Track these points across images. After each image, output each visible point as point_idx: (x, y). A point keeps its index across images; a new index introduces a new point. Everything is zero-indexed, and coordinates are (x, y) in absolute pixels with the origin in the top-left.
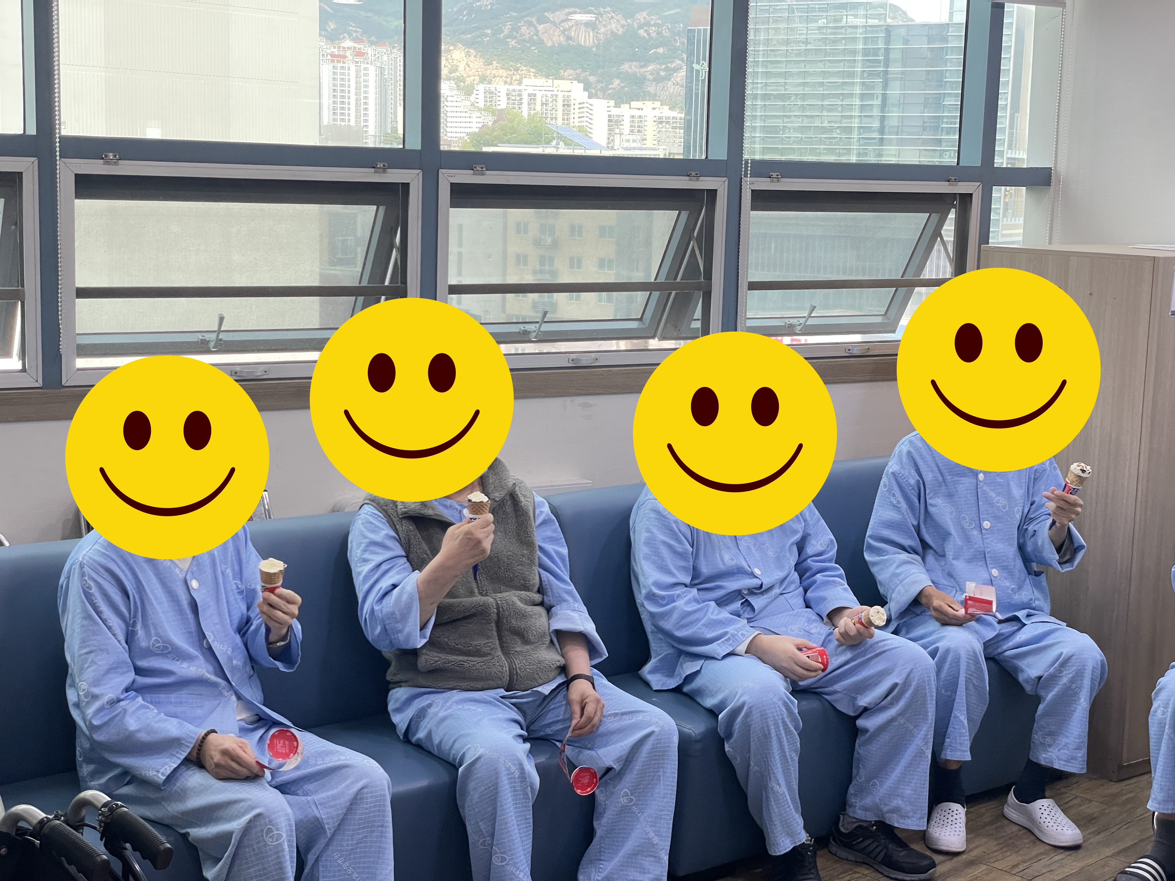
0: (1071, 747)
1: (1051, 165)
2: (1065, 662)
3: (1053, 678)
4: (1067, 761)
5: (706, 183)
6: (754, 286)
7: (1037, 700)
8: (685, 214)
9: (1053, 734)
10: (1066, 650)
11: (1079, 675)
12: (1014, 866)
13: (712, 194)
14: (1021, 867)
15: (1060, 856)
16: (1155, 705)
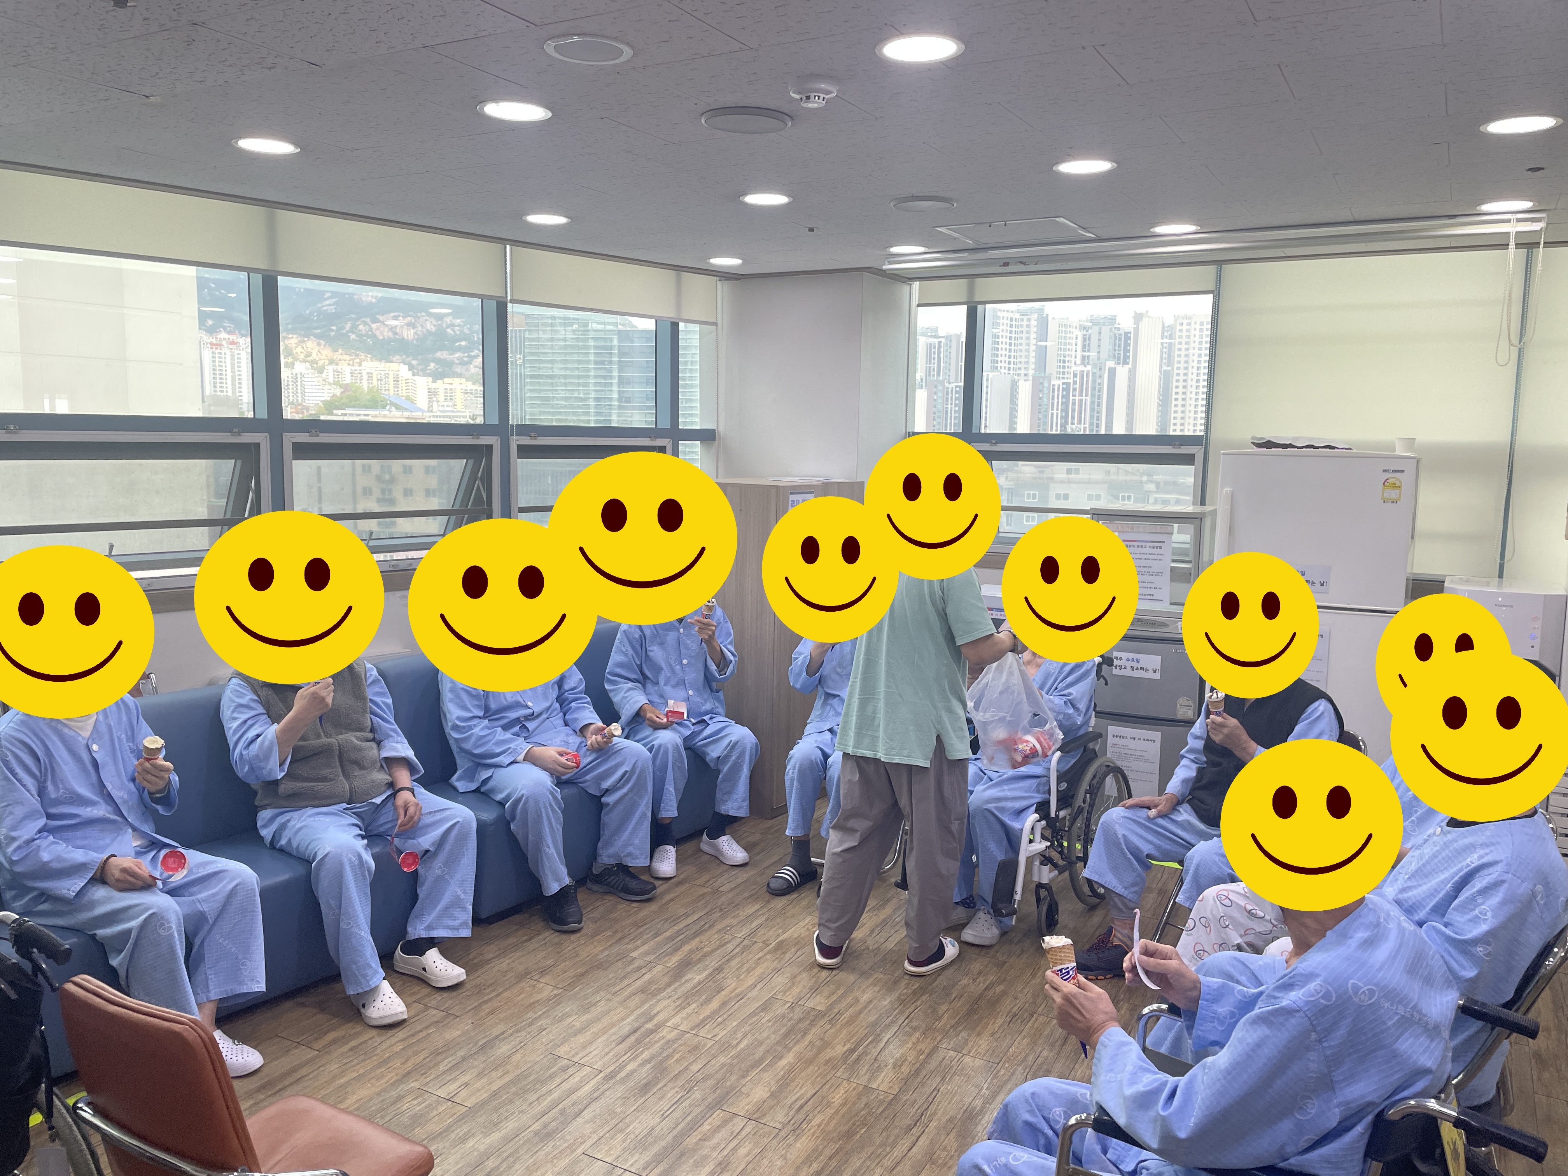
0: (740, 800)
1: (715, 427)
2: (733, 746)
3: (727, 757)
4: (737, 809)
5: (484, 440)
6: (523, 510)
7: (718, 772)
8: (471, 462)
9: (729, 793)
10: (734, 738)
11: (742, 754)
12: (706, 882)
13: (490, 447)
14: (711, 882)
15: (735, 872)
16: (788, 768)
